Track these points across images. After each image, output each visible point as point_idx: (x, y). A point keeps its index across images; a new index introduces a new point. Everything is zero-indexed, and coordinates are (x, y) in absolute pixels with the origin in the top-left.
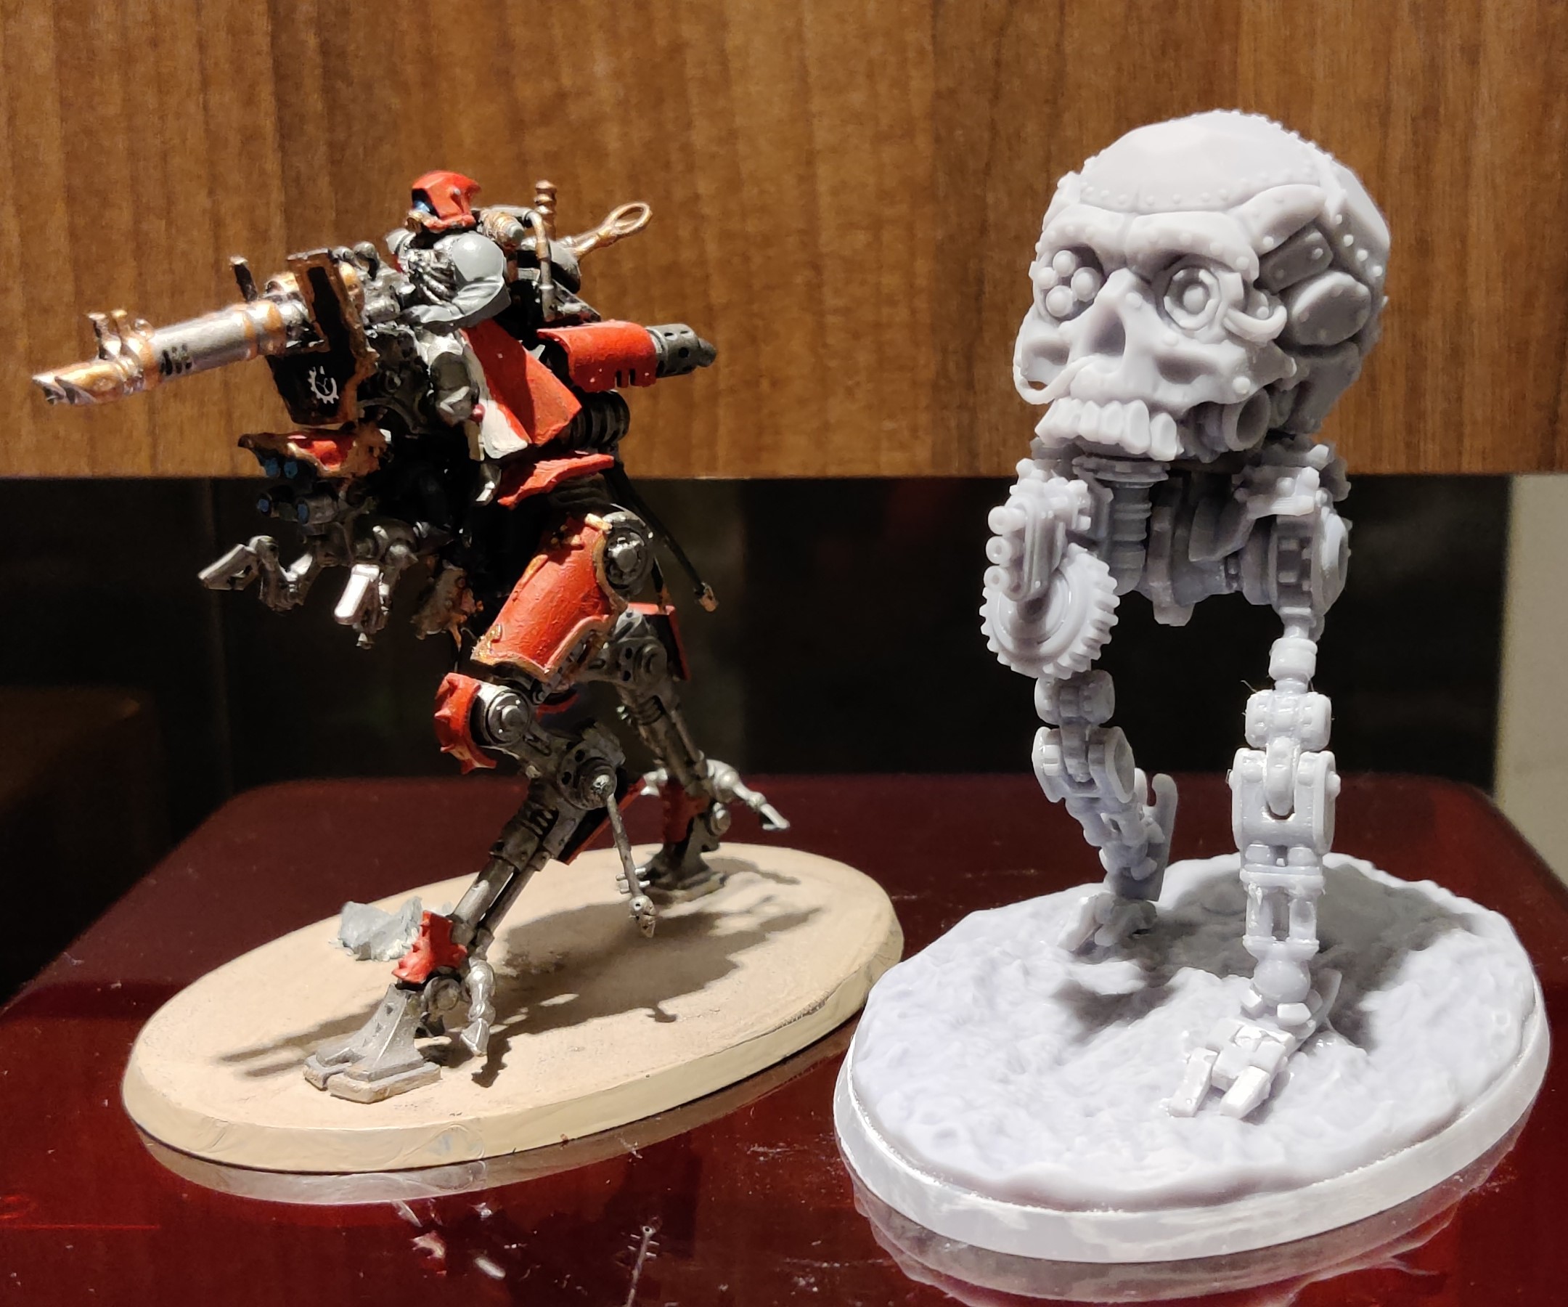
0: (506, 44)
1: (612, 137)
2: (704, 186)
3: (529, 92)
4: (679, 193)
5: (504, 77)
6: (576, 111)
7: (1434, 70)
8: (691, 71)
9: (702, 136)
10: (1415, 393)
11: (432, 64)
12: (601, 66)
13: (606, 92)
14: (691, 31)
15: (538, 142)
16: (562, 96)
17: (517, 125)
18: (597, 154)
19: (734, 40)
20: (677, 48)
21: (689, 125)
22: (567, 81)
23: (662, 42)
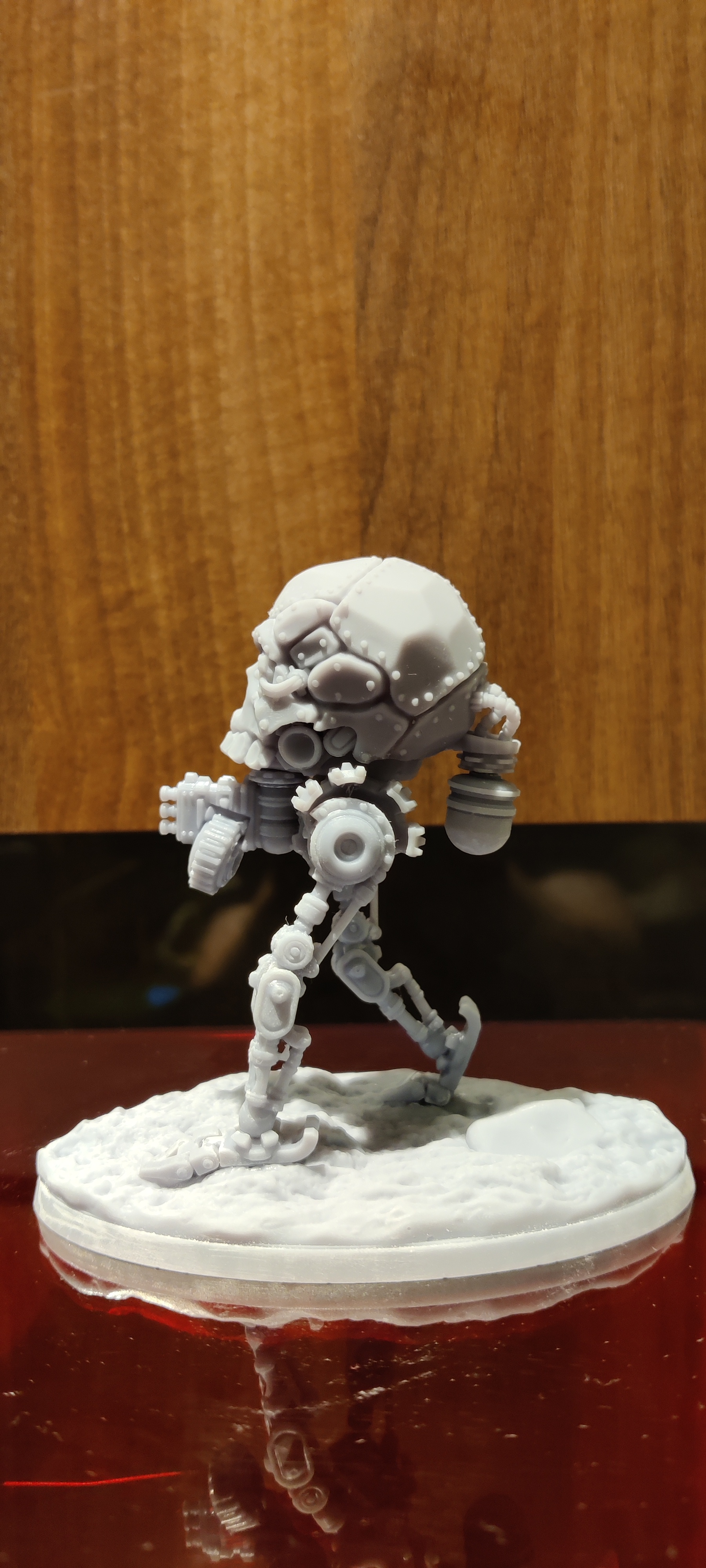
0: (95, 563)
1: (162, 618)
2: (220, 647)
3: (108, 591)
4: (204, 651)
5: (92, 583)
6: (139, 602)
7: (676, 567)
8: (212, 577)
9: (218, 616)
10: (675, 770)
11: (49, 576)
12: (155, 574)
13: (158, 591)
14: (210, 552)
15: (115, 622)
16: (130, 594)
17: (102, 611)
18: (152, 629)
19: (238, 558)
20: (202, 564)
21: (209, 610)
22: (134, 583)
23: (193, 559)
